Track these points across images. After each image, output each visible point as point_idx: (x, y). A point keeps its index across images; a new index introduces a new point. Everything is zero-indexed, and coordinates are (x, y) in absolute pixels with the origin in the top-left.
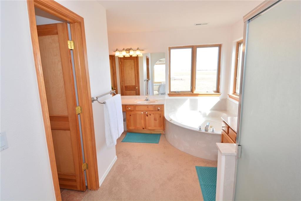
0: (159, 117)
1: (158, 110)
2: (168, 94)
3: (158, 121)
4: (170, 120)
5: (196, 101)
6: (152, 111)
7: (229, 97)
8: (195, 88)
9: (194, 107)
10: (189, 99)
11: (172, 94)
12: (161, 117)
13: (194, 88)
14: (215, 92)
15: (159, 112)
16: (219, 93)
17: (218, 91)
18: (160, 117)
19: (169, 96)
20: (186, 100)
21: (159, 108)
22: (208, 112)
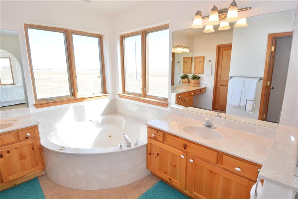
0: (31, 150)
1: (27, 138)
2: (35, 105)
3: (28, 158)
4: (61, 150)
5: (82, 108)
6: (12, 143)
7: (120, 97)
8: (77, 89)
9: (80, 116)
10: (71, 107)
11: (41, 104)
12: (35, 148)
13: (75, 90)
14: (102, 93)
15: (29, 142)
16: (106, 93)
17: (104, 91)
18: (33, 149)
19: (38, 108)
20: (68, 108)
21: (29, 134)
22: (100, 119)
